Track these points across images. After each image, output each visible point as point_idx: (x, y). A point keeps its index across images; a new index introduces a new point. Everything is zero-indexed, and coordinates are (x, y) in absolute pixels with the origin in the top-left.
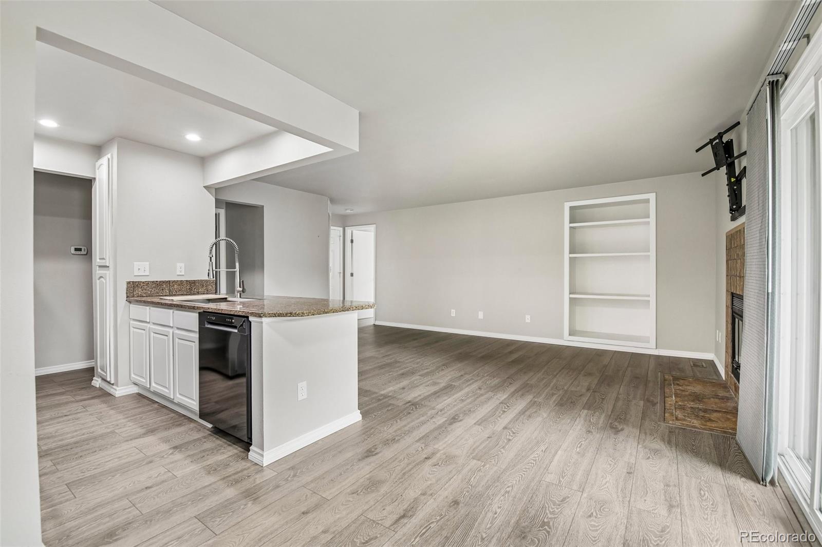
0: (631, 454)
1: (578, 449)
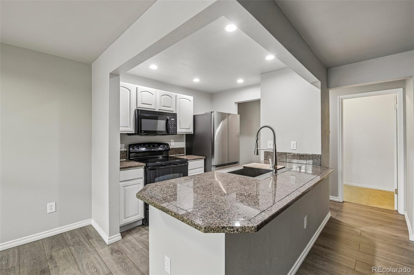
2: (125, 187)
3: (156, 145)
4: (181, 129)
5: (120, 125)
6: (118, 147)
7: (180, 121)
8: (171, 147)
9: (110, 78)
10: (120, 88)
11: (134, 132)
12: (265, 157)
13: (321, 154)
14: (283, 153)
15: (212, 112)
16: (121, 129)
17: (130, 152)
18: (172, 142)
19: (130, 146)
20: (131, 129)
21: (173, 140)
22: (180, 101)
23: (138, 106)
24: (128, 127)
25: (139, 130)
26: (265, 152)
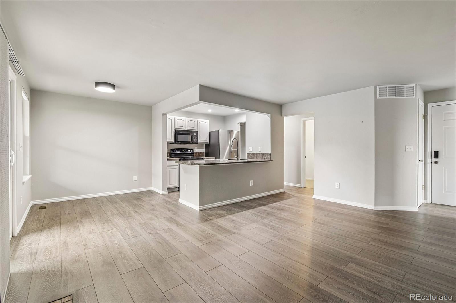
0: (89, 253)
1: (116, 242)
2: (170, 169)
3: (186, 150)
4: (200, 140)
5: (167, 138)
6: (166, 151)
7: (200, 136)
8: (195, 152)
9: (163, 116)
10: (167, 119)
11: (173, 142)
12: (247, 157)
13: (270, 153)
14: (255, 154)
15: (219, 130)
16: (168, 140)
17: (171, 153)
18: (196, 148)
19: (171, 150)
20: (172, 140)
21: (197, 148)
22: (200, 124)
23: (176, 128)
24: (170, 139)
25: (176, 141)
26: (247, 154)
